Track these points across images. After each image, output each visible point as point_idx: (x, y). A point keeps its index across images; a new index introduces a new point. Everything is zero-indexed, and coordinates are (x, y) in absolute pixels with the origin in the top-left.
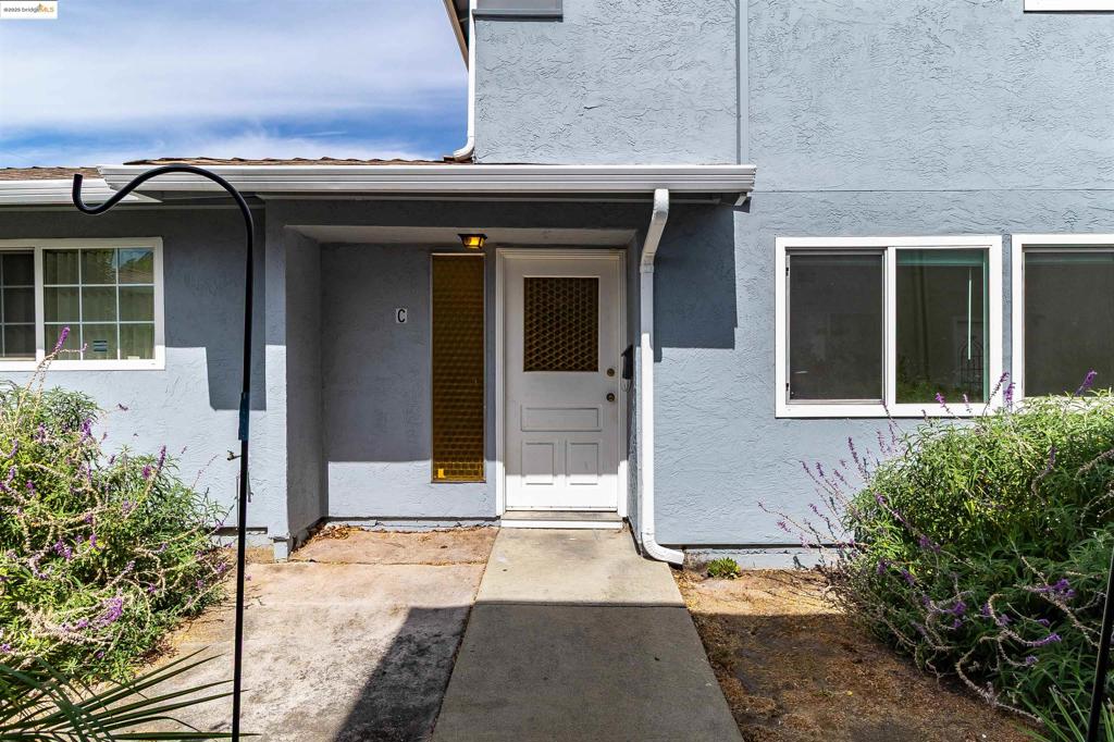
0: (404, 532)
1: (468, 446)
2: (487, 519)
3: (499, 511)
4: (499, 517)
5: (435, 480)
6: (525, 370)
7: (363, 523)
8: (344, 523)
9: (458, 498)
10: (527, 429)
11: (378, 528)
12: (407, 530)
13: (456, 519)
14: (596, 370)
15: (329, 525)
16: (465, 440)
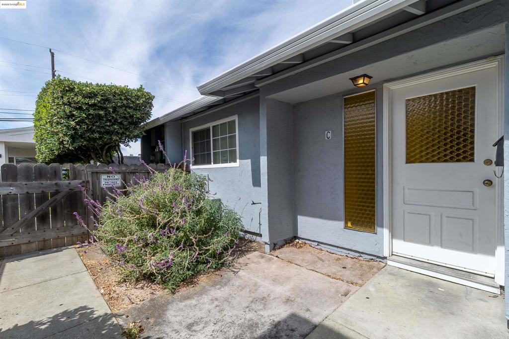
0: (330, 253)
1: (365, 210)
2: (378, 257)
3: (386, 253)
4: (385, 258)
5: (346, 227)
6: (407, 163)
7: (312, 243)
8: (304, 241)
9: (360, 240)
10: (408, 203)
11: (318, 247)
12: (332, 252)
13: (359, 252)
14: (472, 160)
15: (297, 240)
16: (363, 206)
